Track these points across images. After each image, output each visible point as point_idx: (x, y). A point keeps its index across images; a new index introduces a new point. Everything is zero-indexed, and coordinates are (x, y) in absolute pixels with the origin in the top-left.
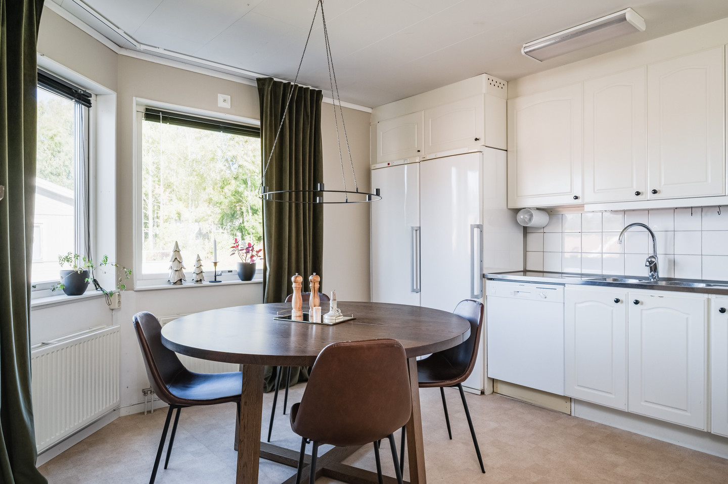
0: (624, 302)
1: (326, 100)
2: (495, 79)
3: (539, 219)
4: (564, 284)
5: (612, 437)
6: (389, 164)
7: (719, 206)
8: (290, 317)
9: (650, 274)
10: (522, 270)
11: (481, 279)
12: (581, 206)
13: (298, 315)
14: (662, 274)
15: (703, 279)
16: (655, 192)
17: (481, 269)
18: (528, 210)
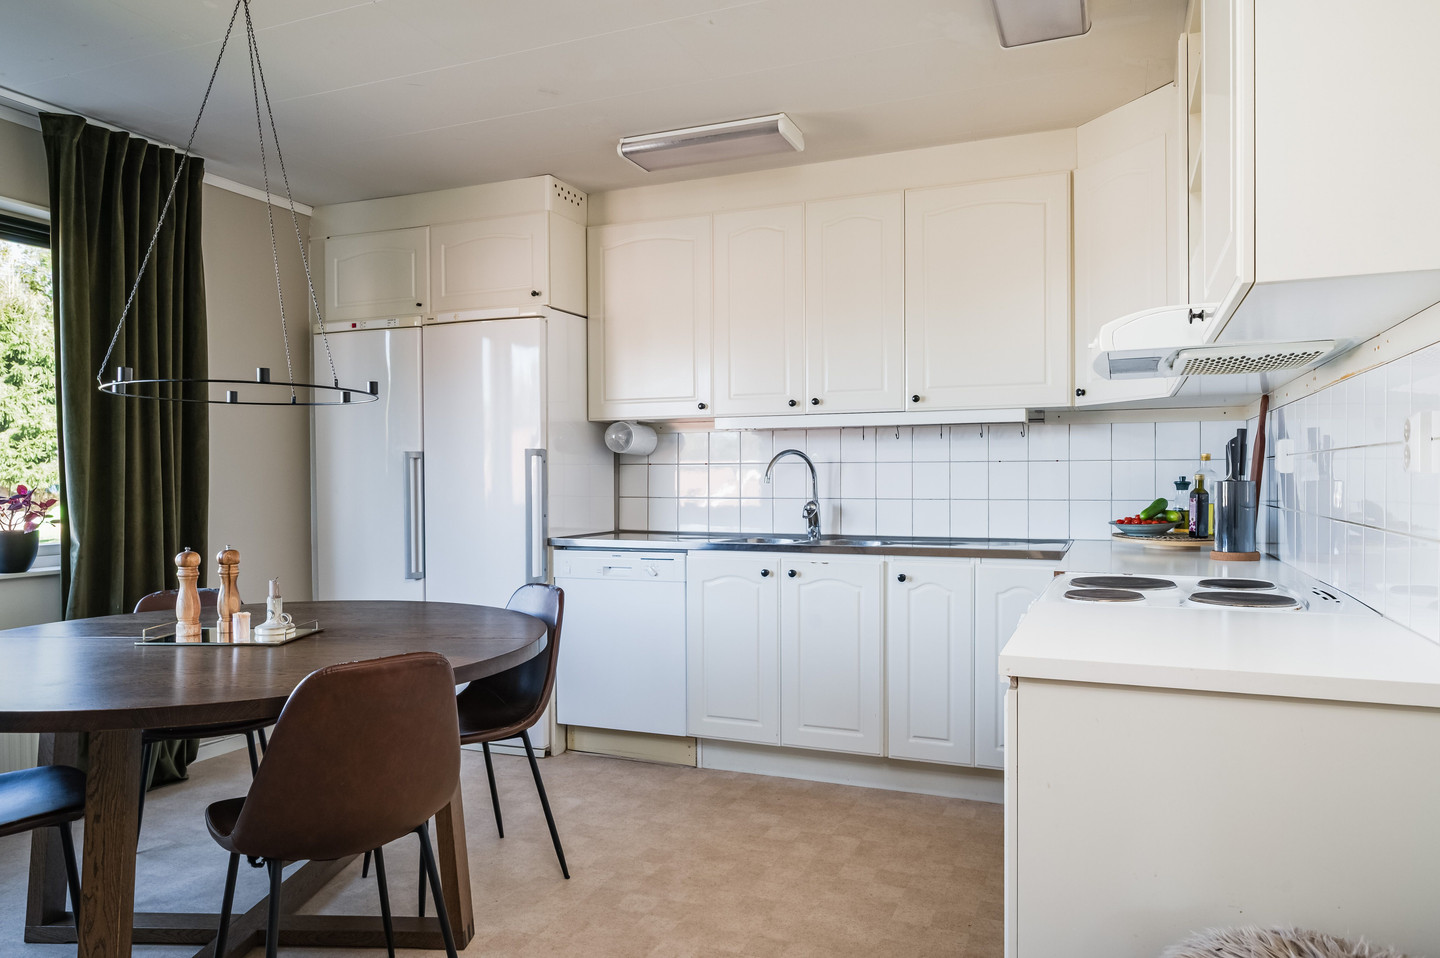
0: (775, 575)
1: (209, 179)
2: (567, 188)
3: (641, 441)
4: (685, 551)
5: (759, 790)
6: (354, 325)
7: (898, 427)
8: (172, 638)
9: (809, 530)
10: (613, 529)
11: (545, 548)
12: (710, 420)
13: (192, 633)
14: (825, 528)
15: (878, 534)
16: (816, 402)
17: (545, 530)
18: (623, 425)
